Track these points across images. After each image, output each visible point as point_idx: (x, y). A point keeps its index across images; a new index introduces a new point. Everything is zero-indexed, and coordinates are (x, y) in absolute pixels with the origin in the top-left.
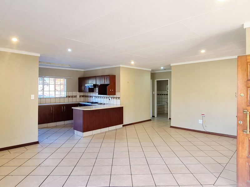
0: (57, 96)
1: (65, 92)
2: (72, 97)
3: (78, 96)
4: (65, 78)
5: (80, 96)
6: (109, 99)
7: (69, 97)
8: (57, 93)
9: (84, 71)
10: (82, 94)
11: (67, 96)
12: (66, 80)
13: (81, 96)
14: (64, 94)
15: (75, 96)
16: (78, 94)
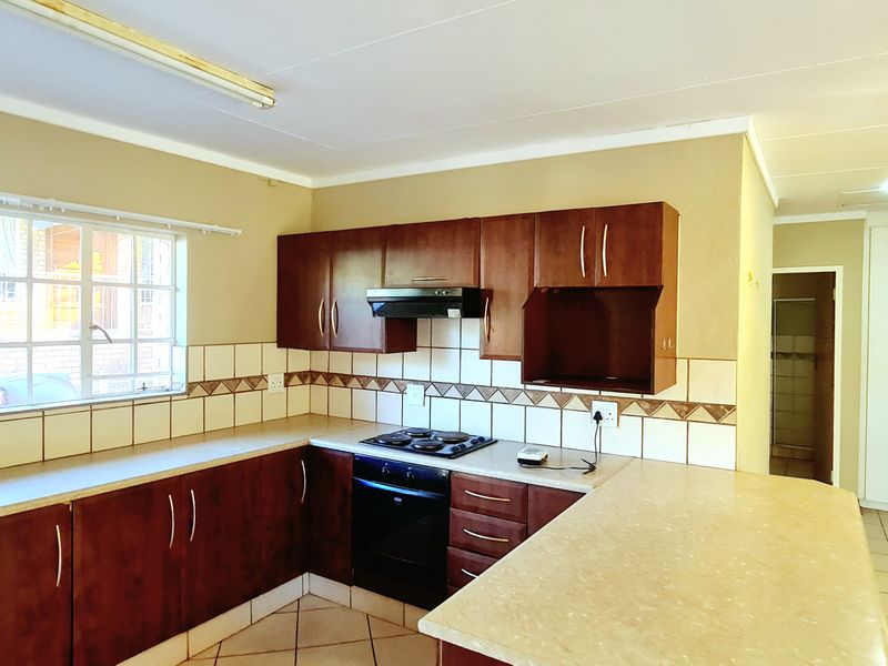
0: (102, 389)
1: (180, 353)
2: (233, 385)
3: (276, 381)
4: (177, 234)
5: (288, 376)
6: (598, 417)
7: (210, 387)
8: (103, 356)
9: (315, 192)
10: (300, 359)
11: (191, 386)
12: (182, 246)
13: (296, 380)
14: (166, 367)
15: (255, 383)
16: (277, 361)
